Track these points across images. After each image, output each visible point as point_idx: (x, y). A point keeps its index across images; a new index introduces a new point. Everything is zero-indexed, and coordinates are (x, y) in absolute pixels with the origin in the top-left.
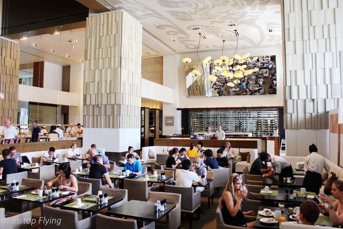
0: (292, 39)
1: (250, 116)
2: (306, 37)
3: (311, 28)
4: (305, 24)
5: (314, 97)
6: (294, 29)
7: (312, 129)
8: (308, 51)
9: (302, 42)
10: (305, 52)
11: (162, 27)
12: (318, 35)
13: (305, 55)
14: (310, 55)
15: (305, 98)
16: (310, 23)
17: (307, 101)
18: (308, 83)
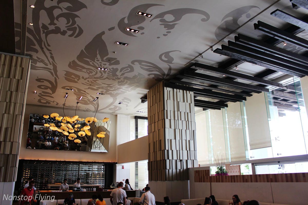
0: (169, 118)
1: (82, 169)
2: (176, 118)
3: (179, 112)
4: (176, 109)
5: (181, 159)
6: (170, 111)
7: (180, 180)
8: (178, 128)
9: (174, 120)
10: (176, 128)
11: (41, 81)
12: (183, 118)
13: (176, 130)
14: (179, 130)
15: (176, 159)
16: (178, 110)
17: (178, 161)
18: (178, 149)
